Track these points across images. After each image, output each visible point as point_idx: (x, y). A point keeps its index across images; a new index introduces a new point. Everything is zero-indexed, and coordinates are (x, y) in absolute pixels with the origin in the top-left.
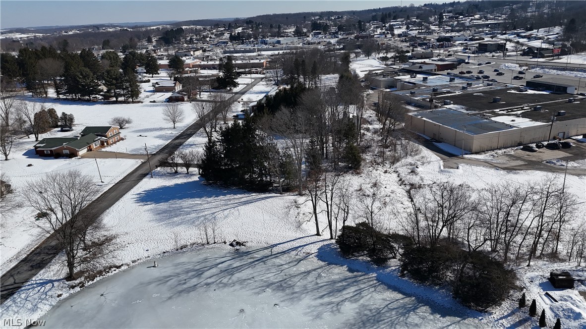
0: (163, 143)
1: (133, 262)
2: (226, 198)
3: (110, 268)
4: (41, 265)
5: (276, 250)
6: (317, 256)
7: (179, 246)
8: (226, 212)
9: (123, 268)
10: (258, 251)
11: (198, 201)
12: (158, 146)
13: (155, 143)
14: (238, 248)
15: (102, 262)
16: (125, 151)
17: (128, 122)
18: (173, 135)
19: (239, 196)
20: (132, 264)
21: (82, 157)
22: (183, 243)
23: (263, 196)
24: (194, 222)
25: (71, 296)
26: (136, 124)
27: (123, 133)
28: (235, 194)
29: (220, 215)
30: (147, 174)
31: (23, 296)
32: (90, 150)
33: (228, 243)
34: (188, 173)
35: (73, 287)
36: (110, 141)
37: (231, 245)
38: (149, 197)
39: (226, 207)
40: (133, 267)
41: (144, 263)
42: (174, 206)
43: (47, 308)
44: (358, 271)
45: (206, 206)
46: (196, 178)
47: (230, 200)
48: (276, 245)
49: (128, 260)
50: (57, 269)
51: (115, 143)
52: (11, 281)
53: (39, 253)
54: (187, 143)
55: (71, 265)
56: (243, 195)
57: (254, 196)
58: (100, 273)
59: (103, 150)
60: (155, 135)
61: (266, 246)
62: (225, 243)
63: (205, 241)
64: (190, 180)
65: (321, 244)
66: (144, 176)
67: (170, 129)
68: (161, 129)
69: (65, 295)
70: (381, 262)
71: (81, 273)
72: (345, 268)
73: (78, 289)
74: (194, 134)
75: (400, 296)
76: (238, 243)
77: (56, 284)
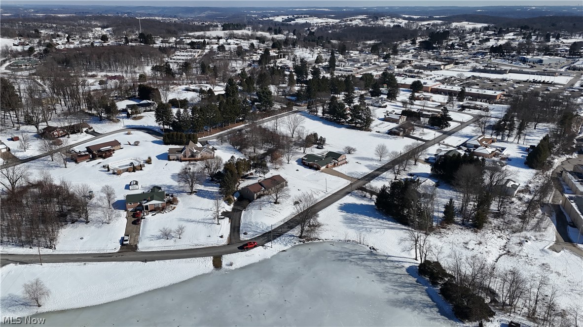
0: (368, 171)
1: (326, 239)
2: (383, 222)
3: (316, 239)
4: (291, 228)
5: (389, 258)
6: (406, 269)
7: (347, 239)
8: (378, 230)
9: (321, 241)
10: (381, 255)
11: (367, 218)
12: (364, 173)
13: (363, 170)
14: (372, 251)
15: (313, 235)
16: (344, 173)
17: (354, 150)
18: (377, 166)
19: (390, 223)
20: (325, 240)
21: (322, 172)
22: (349, 239)
23: (404, 227)
24: (359, 230)
25: (299, 245)
26: (359, 153)
27: (349, 157)
28: (389, 221)
29: (374, 230)
30: (349, 193)
31: (283, 238)
32: (327, 167)
33: (369, 247)
34: (371, 199)
35: (301, 242)
36: (339, 163)
37: (370, 248)
38: (346, 208)
39: (379, 227)
40: (325, 242)
41: (330, 242)
42: (355, 217)
43: (290, 246)
44: (420, 283)
45: (371, 223)
46: (373, 204)
47: (384, 223)
48: (391, 256)
49: (323, 238)
50: (296, 231)
51: (341, 165)
52: (280, 230)
53: (292, 222)
54: (381, 175)
55: (302, 232)
56: (392, 223)
57: (399, 225)
58: (312, 239)
59: (334, 169)
60: (366, 164)
61: (386, 255)
62: (368, 246)
63: (359, 242)
64: (370, 204)
65: (414, 264)
66: (348, 193)
67: (377, 160)
68: (372, 160)
69: (297, 244)
70: (435, 284)
71: (305, 237)
72: (416, 279)
73: (302, 243)
74: (389, 169)
75: (431, 300)
76: (373, 249)
77: (295, 238)
